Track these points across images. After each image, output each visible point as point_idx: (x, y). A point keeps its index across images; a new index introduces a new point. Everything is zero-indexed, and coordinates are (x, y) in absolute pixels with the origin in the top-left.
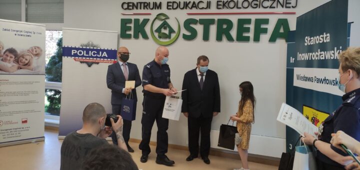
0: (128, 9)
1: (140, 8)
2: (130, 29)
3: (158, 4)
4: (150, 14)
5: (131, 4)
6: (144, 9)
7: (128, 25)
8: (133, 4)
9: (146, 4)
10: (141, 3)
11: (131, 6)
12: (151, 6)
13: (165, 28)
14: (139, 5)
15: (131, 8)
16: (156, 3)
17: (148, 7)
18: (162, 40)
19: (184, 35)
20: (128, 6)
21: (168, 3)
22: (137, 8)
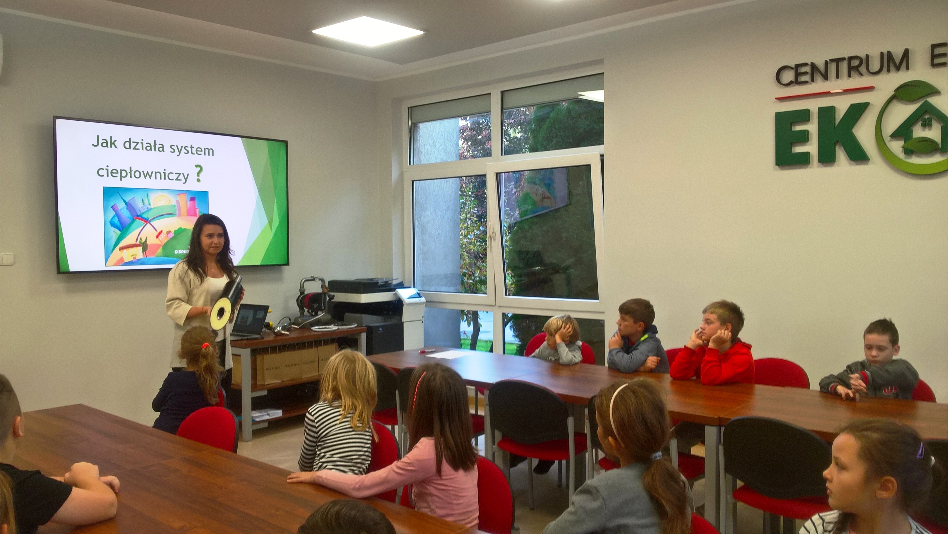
0: (796, 82)
1: (838, 77)
2: (804, 137)
3: (898, 54)
4: (870, 89)
5: (808, 69)
6: (849, 75)
7: (798, 128)
8: (814, 67)
9: (855, 63)
10: (838, 61)
11: (806, 73)
12: (875, 65)
13: (927, 125)
14: (833, 67)
15: (807, 78)
16: (889, 53)
17: (863, 69)
18: (915, 160)
20: (797, 75)
21: (934, 47)
22: (826, 77)
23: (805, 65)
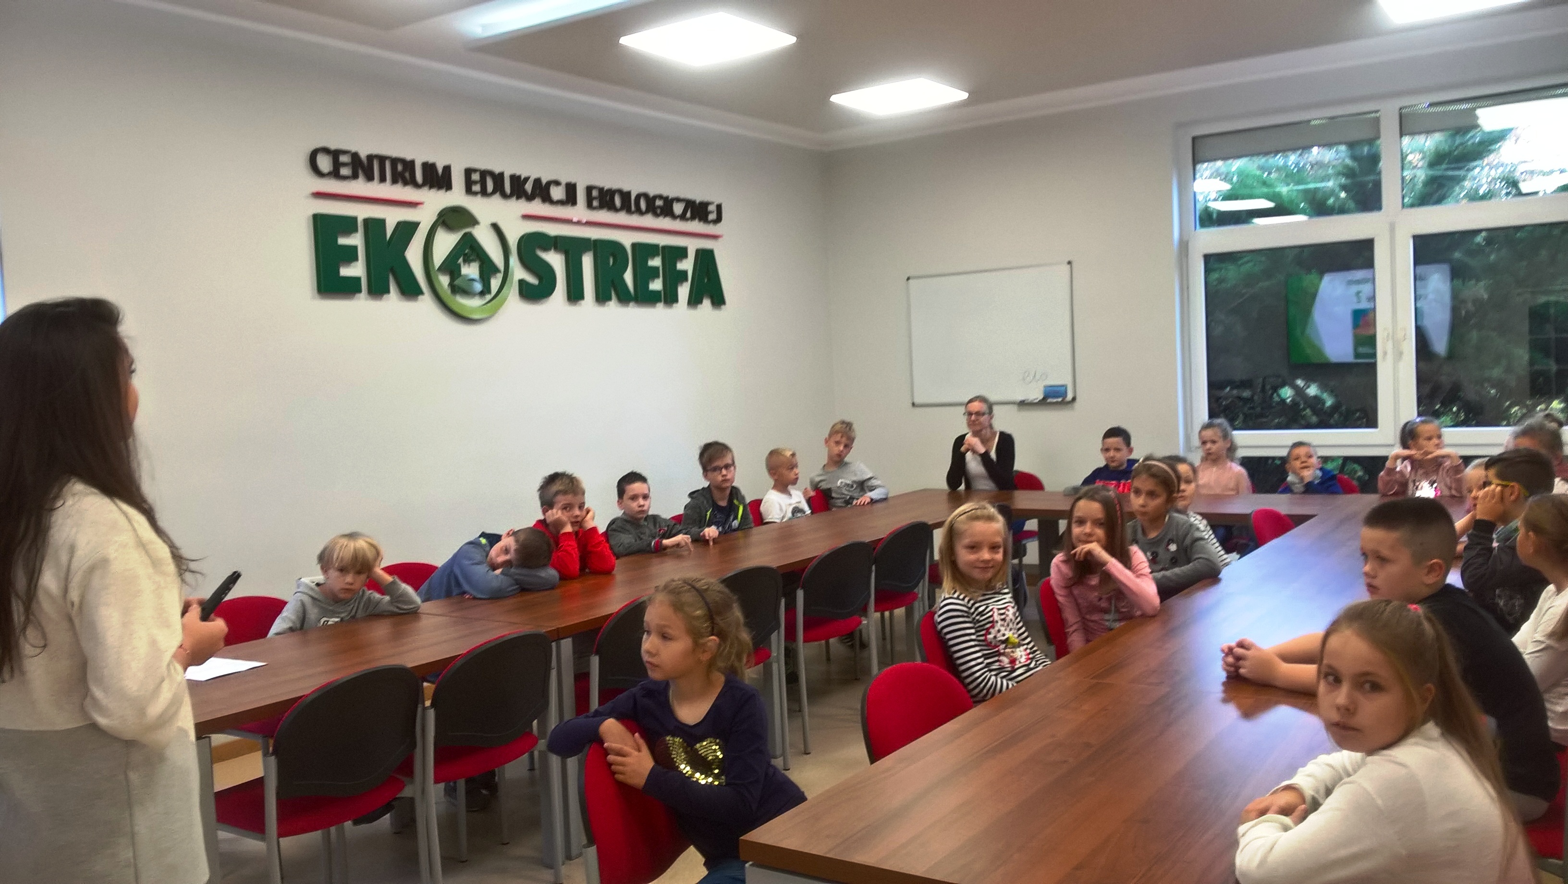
0: (335, 174)
1: (383, 179)
3: (440, 169)
4: (416, 204)
5: (347, 159)
6: (395, 182)
8: (355, 157)
9: (400, 167)
10: (382, 159)
11: (345, 164)
12: (419, 176)
13: (469, 260)
14: (377, 164)
15: (345, 171)
16: (432, 165)
17: (408, 177)
19: (522, 282)
20: (337, 164)
21: (468, 171)
22: (369, 177)
23: (345, 152)
